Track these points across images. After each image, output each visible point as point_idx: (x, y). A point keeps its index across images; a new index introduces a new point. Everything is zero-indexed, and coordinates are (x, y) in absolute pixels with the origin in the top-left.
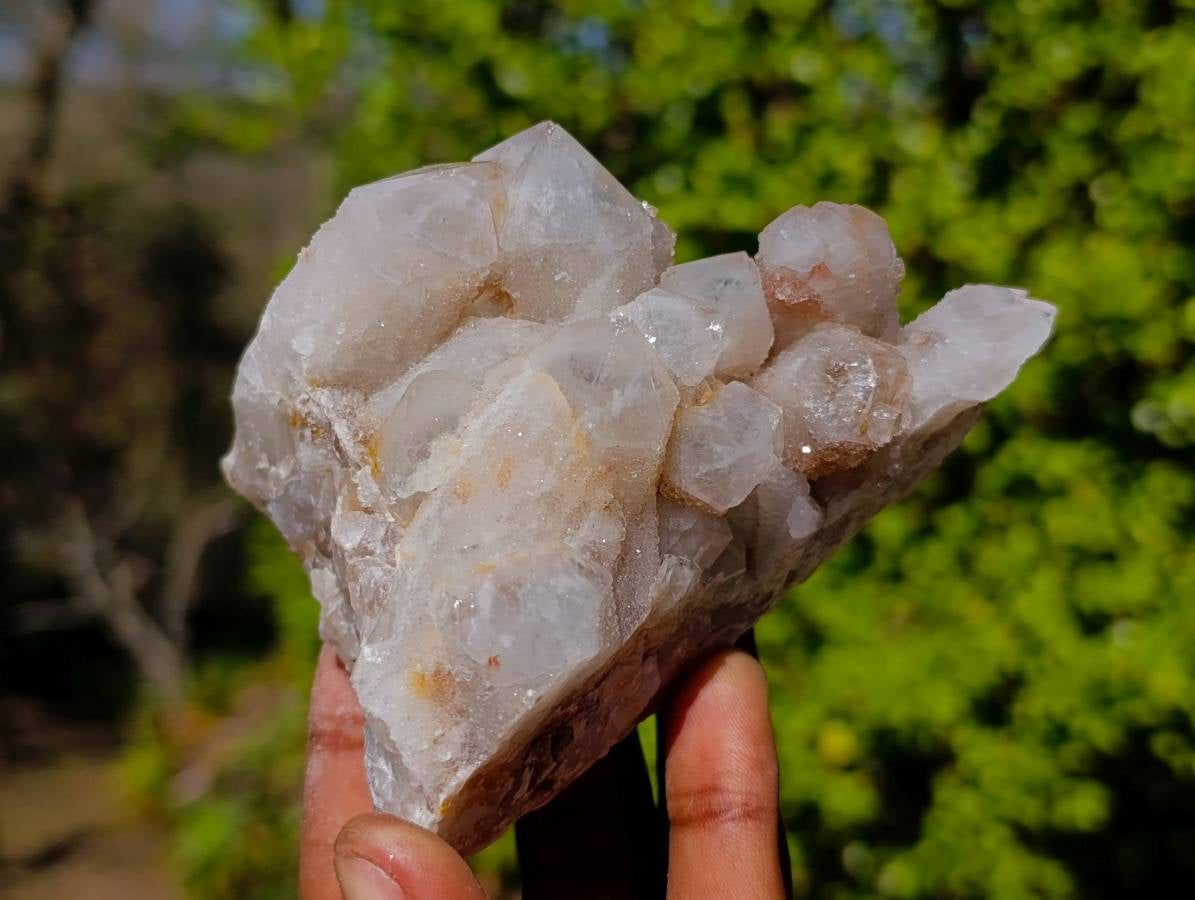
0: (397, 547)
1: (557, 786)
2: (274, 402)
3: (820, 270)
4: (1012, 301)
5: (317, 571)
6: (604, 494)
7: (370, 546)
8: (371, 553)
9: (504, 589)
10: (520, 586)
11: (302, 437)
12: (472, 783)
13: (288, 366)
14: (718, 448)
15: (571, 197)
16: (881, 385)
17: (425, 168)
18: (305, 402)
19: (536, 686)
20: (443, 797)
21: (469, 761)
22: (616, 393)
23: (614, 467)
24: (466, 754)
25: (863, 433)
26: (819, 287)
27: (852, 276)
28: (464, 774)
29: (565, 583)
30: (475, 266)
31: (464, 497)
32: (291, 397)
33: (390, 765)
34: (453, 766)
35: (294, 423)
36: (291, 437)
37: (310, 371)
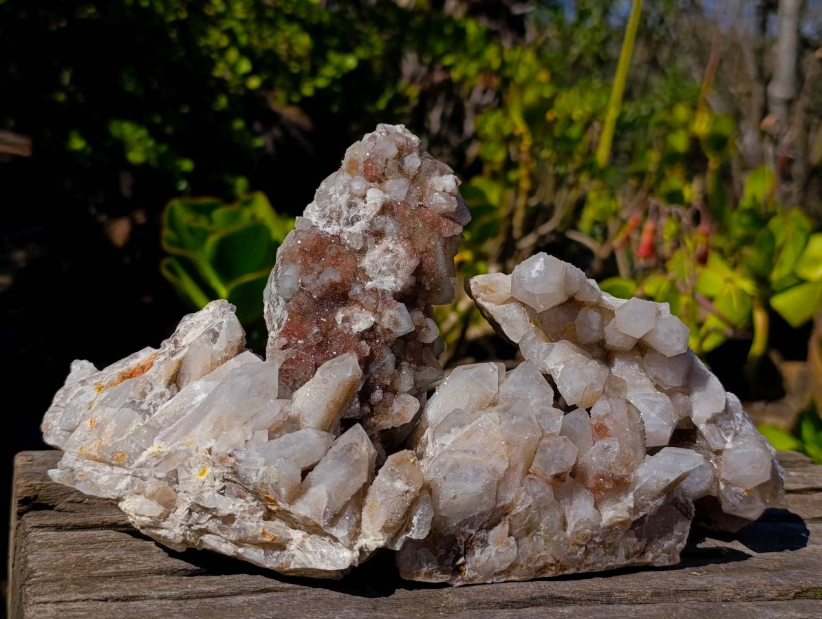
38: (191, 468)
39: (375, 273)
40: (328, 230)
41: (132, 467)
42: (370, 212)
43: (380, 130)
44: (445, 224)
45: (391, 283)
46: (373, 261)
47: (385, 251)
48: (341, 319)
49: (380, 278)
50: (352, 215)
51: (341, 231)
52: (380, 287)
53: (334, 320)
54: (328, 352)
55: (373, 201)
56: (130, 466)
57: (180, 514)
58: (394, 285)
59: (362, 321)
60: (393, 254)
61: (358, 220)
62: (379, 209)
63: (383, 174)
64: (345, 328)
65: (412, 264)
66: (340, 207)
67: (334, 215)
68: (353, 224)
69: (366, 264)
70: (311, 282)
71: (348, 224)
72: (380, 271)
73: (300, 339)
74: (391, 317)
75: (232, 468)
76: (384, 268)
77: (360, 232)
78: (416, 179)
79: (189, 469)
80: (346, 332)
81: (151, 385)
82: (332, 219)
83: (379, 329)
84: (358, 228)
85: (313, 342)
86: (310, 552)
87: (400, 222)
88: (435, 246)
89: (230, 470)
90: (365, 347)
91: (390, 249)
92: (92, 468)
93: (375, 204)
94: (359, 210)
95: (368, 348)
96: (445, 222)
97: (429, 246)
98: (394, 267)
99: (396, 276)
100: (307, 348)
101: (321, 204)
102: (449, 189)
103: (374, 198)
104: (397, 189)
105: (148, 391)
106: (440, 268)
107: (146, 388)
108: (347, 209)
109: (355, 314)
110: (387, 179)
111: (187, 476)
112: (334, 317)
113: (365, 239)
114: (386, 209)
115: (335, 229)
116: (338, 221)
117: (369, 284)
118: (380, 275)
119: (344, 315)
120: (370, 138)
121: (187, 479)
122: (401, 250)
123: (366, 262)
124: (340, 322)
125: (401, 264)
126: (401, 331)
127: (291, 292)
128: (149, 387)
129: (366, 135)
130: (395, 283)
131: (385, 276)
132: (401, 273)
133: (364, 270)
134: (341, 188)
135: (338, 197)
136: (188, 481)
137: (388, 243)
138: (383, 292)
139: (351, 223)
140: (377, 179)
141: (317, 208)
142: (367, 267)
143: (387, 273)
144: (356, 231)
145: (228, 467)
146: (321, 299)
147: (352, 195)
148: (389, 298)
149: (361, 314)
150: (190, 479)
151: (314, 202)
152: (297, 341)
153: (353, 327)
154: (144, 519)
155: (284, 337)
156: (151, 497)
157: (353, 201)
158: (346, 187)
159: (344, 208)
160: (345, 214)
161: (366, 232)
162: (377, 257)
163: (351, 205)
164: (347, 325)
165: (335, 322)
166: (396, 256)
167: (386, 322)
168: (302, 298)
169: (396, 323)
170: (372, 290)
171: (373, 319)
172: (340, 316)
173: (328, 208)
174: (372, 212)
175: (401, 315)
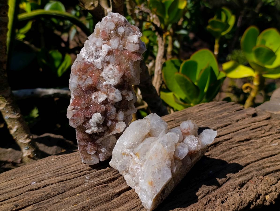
0: (143, 167)
1: (163, 199)
2: (120, 152)
3: (189, 128)
4: (211, 131)
5: (126, 176)
6: (168, 157)
7: (138, 168)
8: (139, 169)
9: (158, 170)
10: (160, 169)
11: (124, 156)
12: (156, 196)
13: (123, 146)
14: (181, 151)
15: (158, 122)
16: (198, 142)
17: (138, 120)
18: (125, 151)
19: (165, 181)
20: (153, 198)
21: (156, 193)
22: (169, 144)
23: (169, 154)
24: (155, 192)
25: (197, 148)
26: (189, 130)
27: (193, 129)
28: (156, 195)
29: (166, 168)
30: (147, 131)
31: (151, 159)
32: (123, 151)
33: (145, 195)
34: (154, 194)
35: (123, 154)
36: (122, 156)
37: (126, 147)
39: (107, 78)
40: (89, 60)
42: (103, 54)
43: (109, 15)
44: (134, 56)
45: (113, 82)
46: (106, 74)
47: (110, 69)
48: (94, 98)
49: (109, 80)
50: (97, 55)
51: (93, 61)
52: (108, 83)
53: (91, 98)
54: (89, 110)
55: (104, 50)
58: (114, 82)
59: (102, 98)
60: (113, 71)
61: (100, 57)
62: (107, 53)
63: (109, 36)
64: (95, 101)
65: (120, 75)
66: (93, 52)
67: (91, 54)
68: (98, 58)
69: (103, 75)
70: (82, 84)
71: (96, 58)
72: (109, 77)
73: (78, 106)
74: (113, 96)
76: (110, 76)
77: (101, 62)
78: (123, 37)
80: (96, 102)
82: (90, 56)
83: (109, 100)
84: (99, 60)
85: (83, 107)
87: (115, 58)
88: (130, 67)
90: (104, 107)
91: (112, 69)
93: (105, 51)
94: (100, 53)
95: (105, 108)
96: (133, 56)
97: (127, 67)
98: (114, 76)
99: (115, 79)
100: (81, 110)
101: (86, 49)
102: (135, 42)
103: (105, 49)
104: (114, 43)
106: (132, 74)
108: (95, 52)
109: (99, 95)
110: (111, 39)
112: (91, 97)
113: (103, 65)
114: (110, 53)
115: (92, 60)
116: (92, 57)
117: (104, 83)
118: (109, 79)
119: (95, 96)
120: (105, 20)
122: (116, 70)
123: (103, 74)
124: (93, 99)
125: (116, 75)
126: (117, 100)
127: (74, 89)
129: (103, 18)
130: (115, 82)
131: (111, 79)
132: (116, 78)
133: (103, 77)
134: (92, 44)
135: (92, 47)
137: (111, 66)
138: (110, 85)
139: (97, 58)
140: (107, 38)
141: (85, 50)
142: (104, 76)
143: (111, 78)
144: (99, 62)
146: (86, 91)
147: (97, 47)
148: (113, 88)
149: (102, 95)
151: (84, 47)
152: (77, 107)
153: (99, 100)
155: (72, 105)
157: (97, 49)
158: (94, 44)
159: (94, 52)
160: (95, 54)
161: (103, 62)
162: (107, 72)
163: (97, 51)
164: (96, 99)
165: (91, 99)
166: (114, 72)
167: (111, 98)
168: (78, 90)
169: (115, 98)
170: (105, 86)
171: (106, 97)
172: (93, 96)
173: (88, 51)
174: (104, 55)
175: (117, 94)
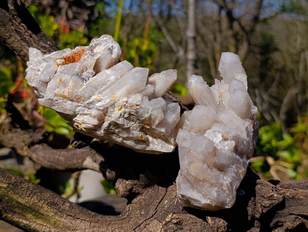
38: (115, 107)
41: (84, 103)
56: (83, 102)
57: (105, 125)
75: (136, 110)
79: (114, 107)
81: (87, 68)
86: (156, 145)
89: (134, 111)
92: (62, 101)
105: (85, 70)
107: (84, 69)
111: (112, 110)
121: (112, 111)
128: (85, 69)
136: (112, 112)
145: (134, 109)
150: (113, 111)
154: (89, 125)
156: (94, 117)
